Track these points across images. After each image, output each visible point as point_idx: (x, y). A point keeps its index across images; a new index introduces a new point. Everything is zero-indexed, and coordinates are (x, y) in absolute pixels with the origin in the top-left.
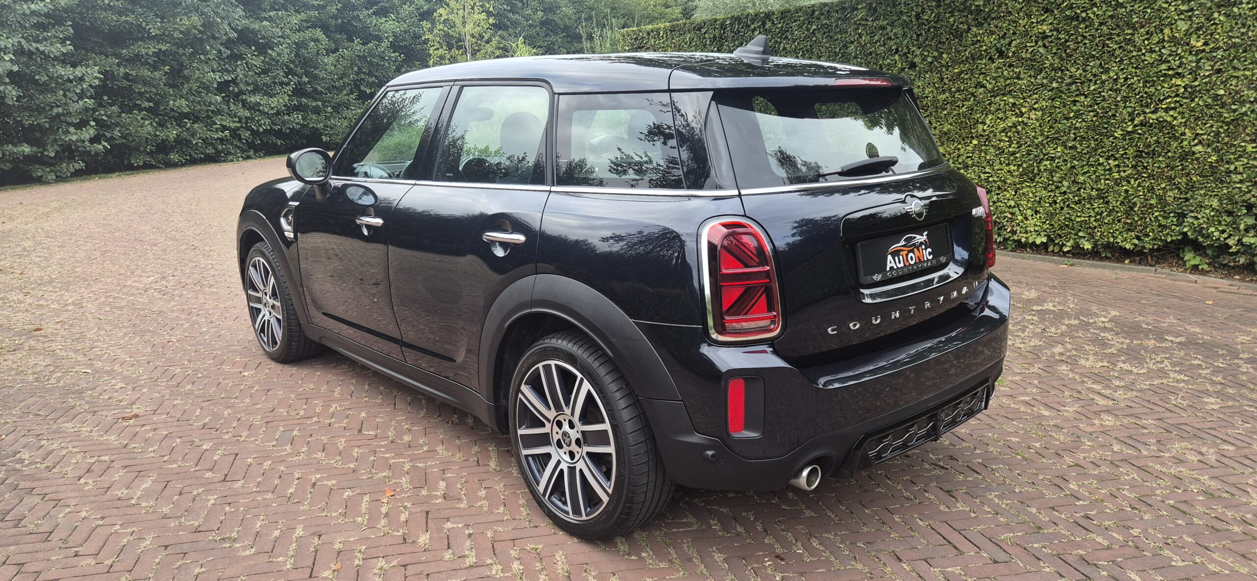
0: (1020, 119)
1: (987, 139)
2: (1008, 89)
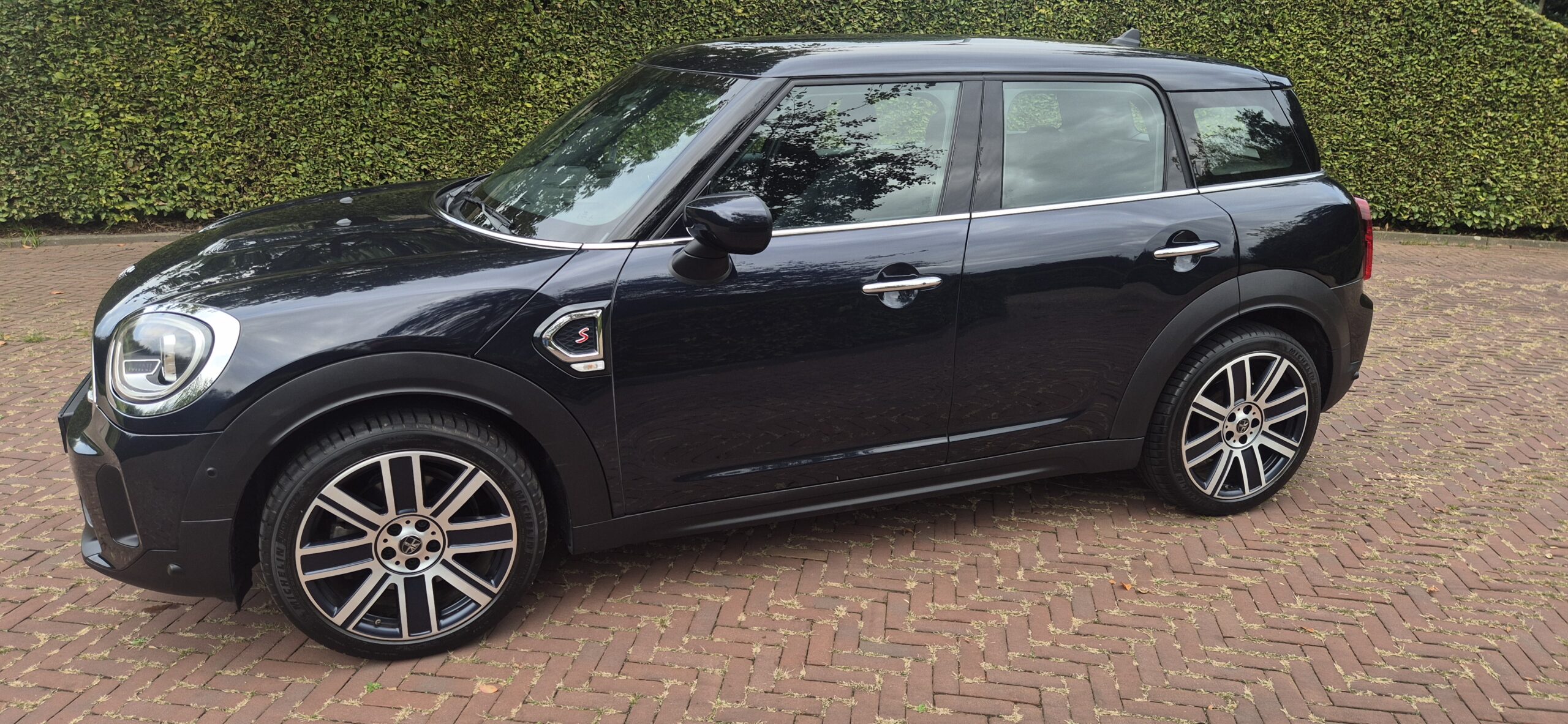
0: (578, 79)
1: (542, 102)
2: (560, 44)
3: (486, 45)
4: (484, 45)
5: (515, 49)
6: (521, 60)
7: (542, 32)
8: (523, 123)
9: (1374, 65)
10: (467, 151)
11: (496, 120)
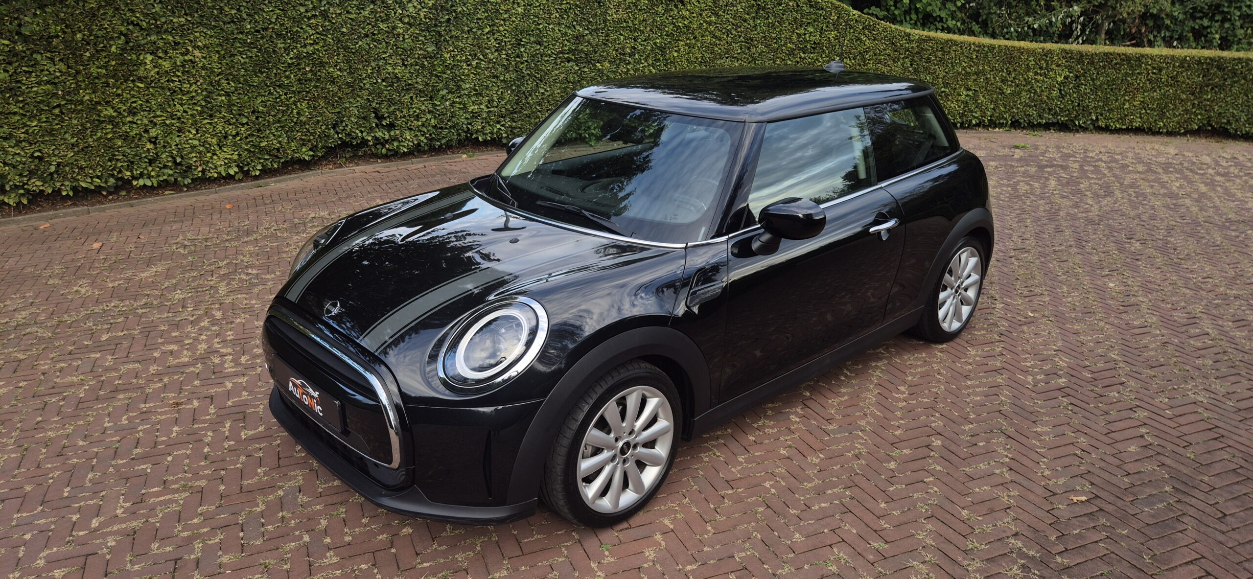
3: (91, 31)
4: (88, 30)
5: (121, 33)
6: (127, 43)
7: (146, 15)
8: (135, 102)
9: (740, 27)
10: (81, 134)
11: (108, 102)
